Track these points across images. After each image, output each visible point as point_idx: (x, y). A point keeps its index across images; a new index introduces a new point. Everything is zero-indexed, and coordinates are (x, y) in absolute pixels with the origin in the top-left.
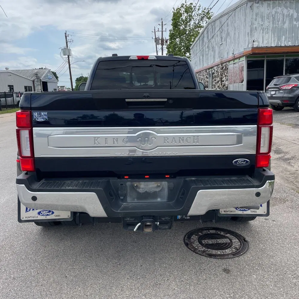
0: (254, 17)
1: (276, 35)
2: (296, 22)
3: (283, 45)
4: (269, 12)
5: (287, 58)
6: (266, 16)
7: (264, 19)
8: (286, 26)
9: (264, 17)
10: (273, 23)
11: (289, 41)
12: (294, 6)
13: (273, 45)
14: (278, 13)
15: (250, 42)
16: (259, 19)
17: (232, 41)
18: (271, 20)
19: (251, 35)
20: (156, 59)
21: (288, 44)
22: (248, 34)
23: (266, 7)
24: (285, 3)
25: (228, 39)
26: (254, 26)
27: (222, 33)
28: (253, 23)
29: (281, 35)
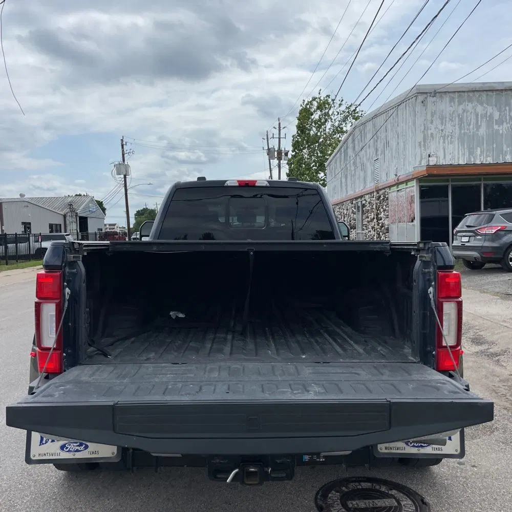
0: (429, 117)
1: (466, 147)
2: (497, 126)
3: (478, 162)
4: (452, 109)
5: (486, 182)
6: (448, 115)
7: (446, 121)
8: (482, 131)
9: (446, 118)
10: (460, 128)
11: (487, 156)
12: (494, 100)
13: (461, 162)
14: (468, 111)
15: (423, 157)
16: (437, 122)
17: (394, 155)
18: (457, 123)
19: (424, 145)
20: (268, 185)
21: (486, 160)
22: (420, 145)
23: (448, 103)
24: (479, 96)
25: (388, 151)
26: (429, 132)
27: (377, 141)
28: (428, 128)
29: (473, 146)
